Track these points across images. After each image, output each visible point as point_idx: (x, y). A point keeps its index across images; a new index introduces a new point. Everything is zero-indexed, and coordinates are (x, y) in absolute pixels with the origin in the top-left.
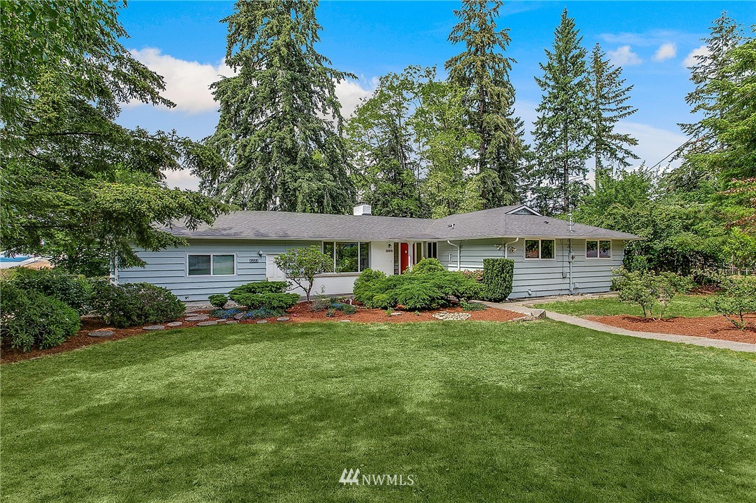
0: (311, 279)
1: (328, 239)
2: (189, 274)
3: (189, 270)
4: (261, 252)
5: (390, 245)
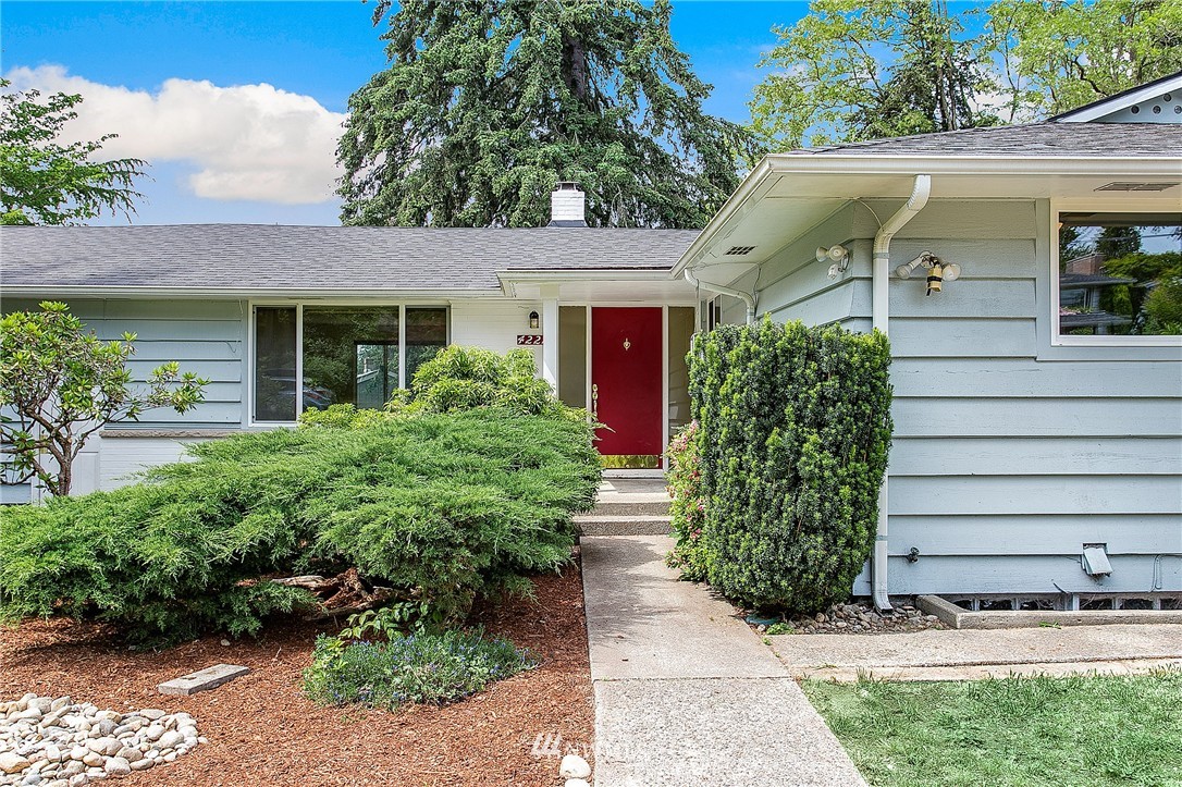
5: (534, 315)
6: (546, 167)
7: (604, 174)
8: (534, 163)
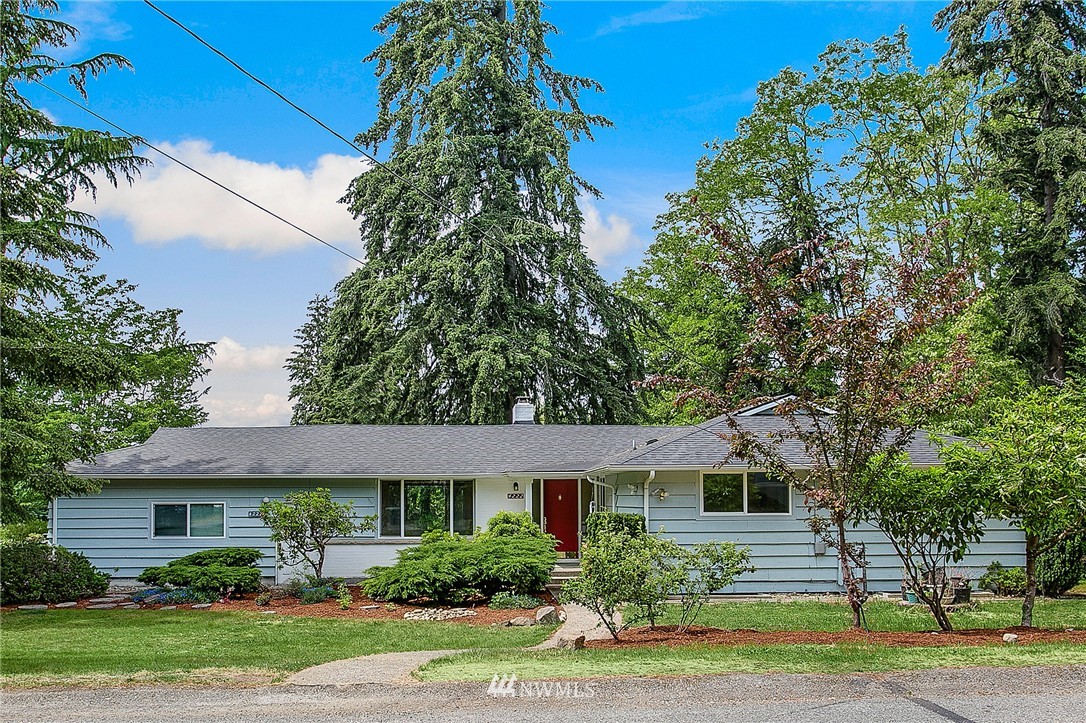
0: (321, 548)
1: (393, 476)
2: (156, 534)
3: (156, 529)
4: (266, 500)
5: (516, 485)
6: (496, 353)
7: (536, 354)
8: (487, 349)
